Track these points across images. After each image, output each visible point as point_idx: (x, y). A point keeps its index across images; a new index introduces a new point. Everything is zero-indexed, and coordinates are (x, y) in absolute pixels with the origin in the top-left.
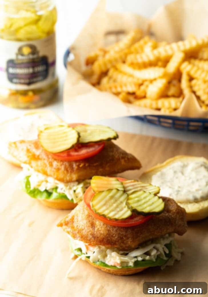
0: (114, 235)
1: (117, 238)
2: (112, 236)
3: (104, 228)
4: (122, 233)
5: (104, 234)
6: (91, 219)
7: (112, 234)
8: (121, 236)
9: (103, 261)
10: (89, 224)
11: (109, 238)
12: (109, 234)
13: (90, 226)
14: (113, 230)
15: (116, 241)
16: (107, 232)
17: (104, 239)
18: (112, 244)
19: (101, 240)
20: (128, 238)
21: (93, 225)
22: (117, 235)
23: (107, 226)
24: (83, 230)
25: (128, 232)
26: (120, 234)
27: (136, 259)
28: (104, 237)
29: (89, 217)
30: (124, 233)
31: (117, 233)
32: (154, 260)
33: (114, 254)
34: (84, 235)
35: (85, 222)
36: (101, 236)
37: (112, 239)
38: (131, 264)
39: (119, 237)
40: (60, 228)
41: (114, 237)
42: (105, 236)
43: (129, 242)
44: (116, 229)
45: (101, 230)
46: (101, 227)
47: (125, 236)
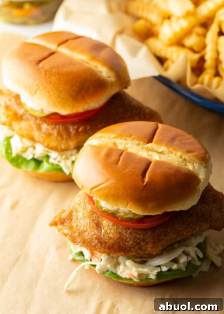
0: (128, 240)
1: (132, 243)
2: (125, 241)
3: (113, 230)
4: (139, 236)
5: (114, 238)
6: (96, 216)
7: (125, 238)
8: (138, 241)
9: (114, 272)
10: (93, 224)
11: (121, 244)
12: (121, 238)
13: (95, 227)
14: (126, 233)
15: (130, 248)
16: (118, 235)
17: (114, 244)
18: (126, 251)
19: (110, 246)
20: (147, 243)
21: (98, 225)
22: (132, 239)
23: (117, 228)
24: (85, 232)
25: (147, 234)
26: (137, 238)
27: (159, 270)
28: (114, 243)
29: (93, 214)
30: (141, 237)
31: (132, 237)
32: (184, 269)
33: (129, 263)
34: (87, 240)
35: (88, 221)
36: (111, 241)
37: (125, 245)
38: (153, 276)
39: (134, 242)
40: (54, 227)
41: (129, 242)
42: (116, 241)
43: (149, 249)
44: (130, 231)
45: (109, 233)
46: (110, 229)
47: (143, 240)
